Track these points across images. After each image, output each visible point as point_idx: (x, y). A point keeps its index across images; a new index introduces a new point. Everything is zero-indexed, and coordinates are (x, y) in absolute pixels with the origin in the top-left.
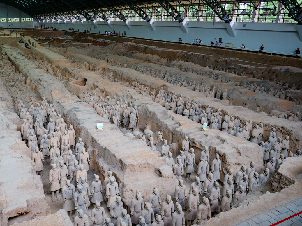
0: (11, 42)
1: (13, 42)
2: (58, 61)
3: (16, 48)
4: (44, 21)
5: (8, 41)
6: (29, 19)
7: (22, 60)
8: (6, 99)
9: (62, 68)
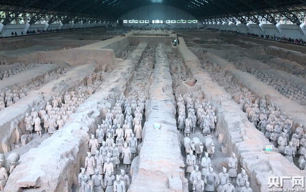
0: (166, 41)
1: (168, 41)
2: (190, 61)
4: (207, 23)
5: (164, 40)
6: (195, 21)
7: (161, 58)
8: (118, 90)
9: (189, 68)
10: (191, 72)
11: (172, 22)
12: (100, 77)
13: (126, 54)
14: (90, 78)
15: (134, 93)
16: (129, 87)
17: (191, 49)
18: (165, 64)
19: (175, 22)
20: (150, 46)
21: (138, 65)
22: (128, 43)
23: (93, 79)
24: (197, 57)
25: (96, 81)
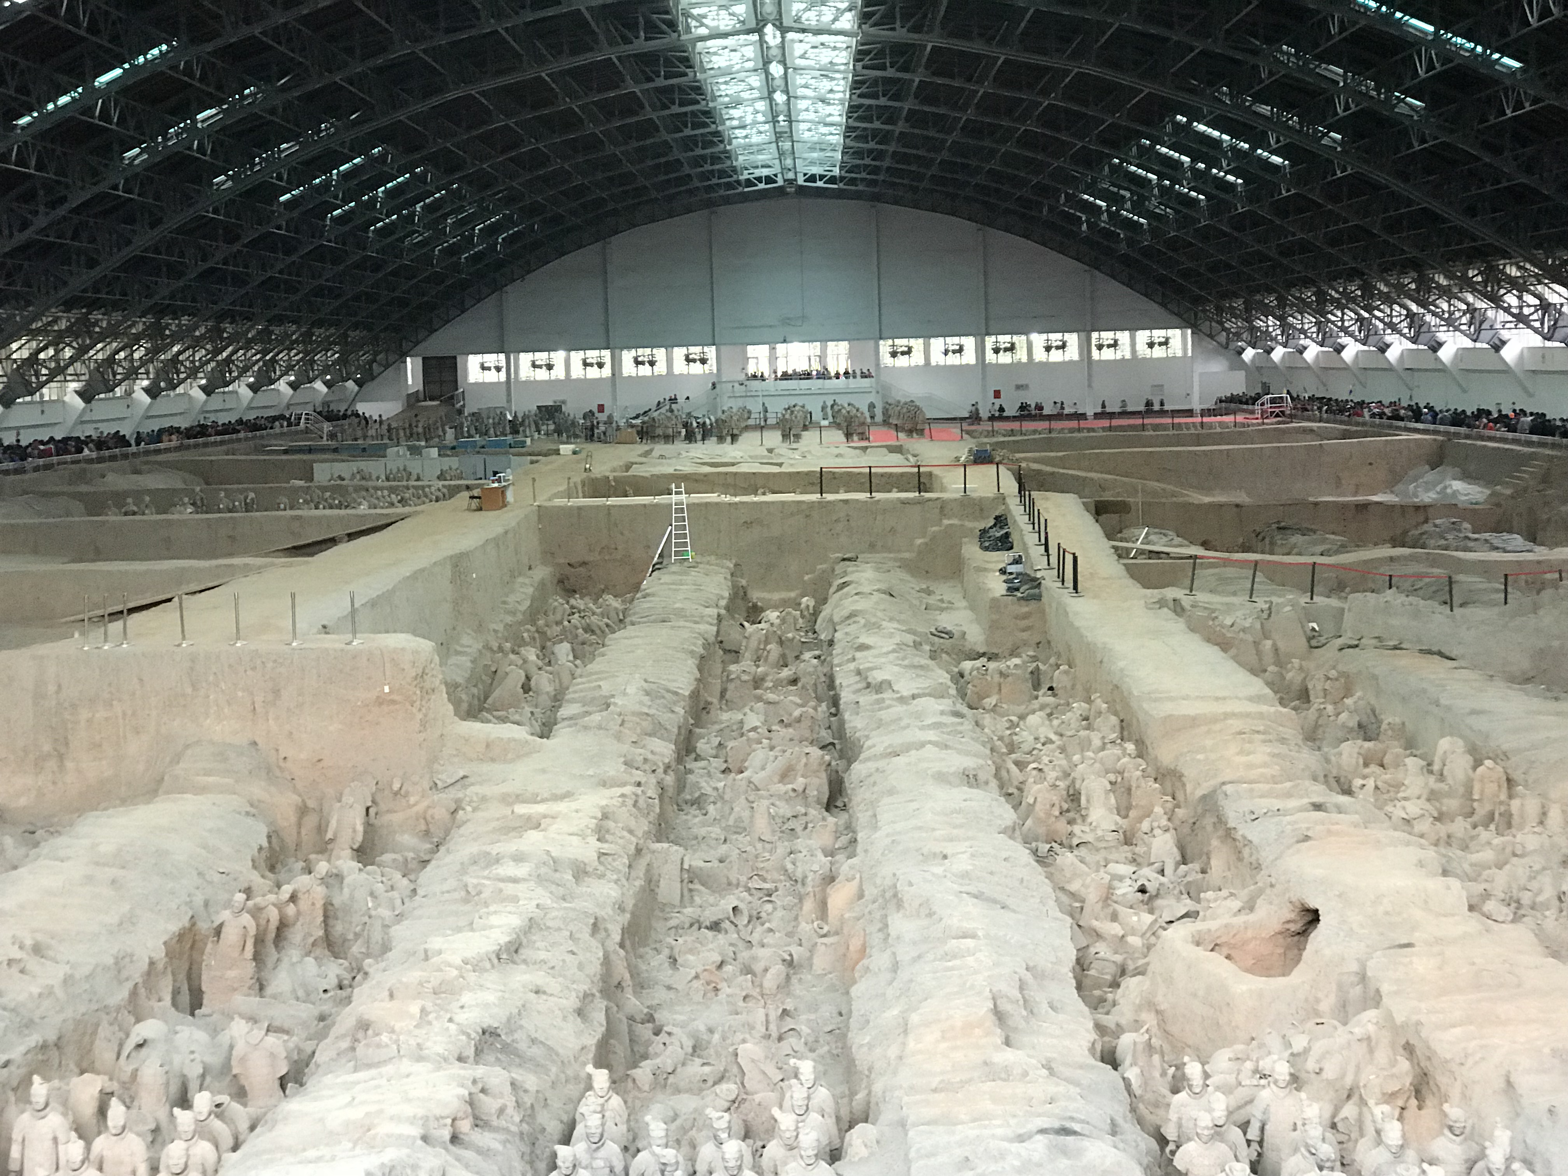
0: (919, 541)
1: (933, 538)
2: (1193, 722)
3: (945, 591)
4: (1278, 354)
5: (893, 530)
6: (1159, 334)
7: (902, 700)
8: (534, 1041)
9: (1195, 790)
10: (1229, 834)
11: (937, 358)
12: (328, 914)
13: (544, 682)
14: (231, 935)
15: (695, 1069)
16: (633, 1003)
17: (1177, 608)
18: (957, 762)
19: (969, 357)
20: (757, 595)
21: (681, 785)
22: (542, 572)
23: (259, 941)
24: (1257, 686)
25: (293, 954)
